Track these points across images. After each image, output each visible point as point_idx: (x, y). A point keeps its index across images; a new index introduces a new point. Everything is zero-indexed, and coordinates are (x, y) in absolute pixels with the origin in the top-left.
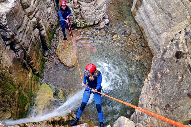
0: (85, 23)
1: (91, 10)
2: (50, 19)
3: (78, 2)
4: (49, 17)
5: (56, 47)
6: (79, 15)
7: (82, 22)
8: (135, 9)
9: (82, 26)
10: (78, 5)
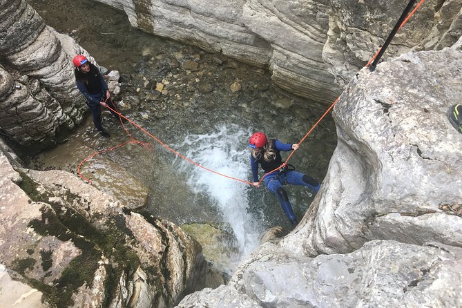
0: (80, 109)
3: (30, 77)
6: (55, 101)
7: (72, 112)
8: (139, 17)
9: (79, 119)
10: (36, 84)
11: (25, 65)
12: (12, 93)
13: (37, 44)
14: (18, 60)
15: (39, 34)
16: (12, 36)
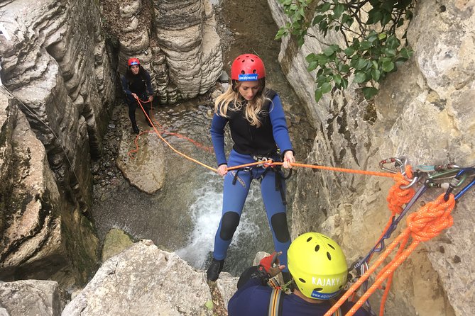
0: (179, 94)
1: (192, 67)
2: (102, 90)
3: (161, 51)
4: (102, 87)
5: (117, 150)
6: (165, 78)
7: (171, 92)
8: (285, 57)
9: (172, 101)
10: (161, 58)
11: (163, 41)
12: (139, 54)
13: (182, 33)
14: (161, 35)
15: (190, 26)
16: (168, 17)
